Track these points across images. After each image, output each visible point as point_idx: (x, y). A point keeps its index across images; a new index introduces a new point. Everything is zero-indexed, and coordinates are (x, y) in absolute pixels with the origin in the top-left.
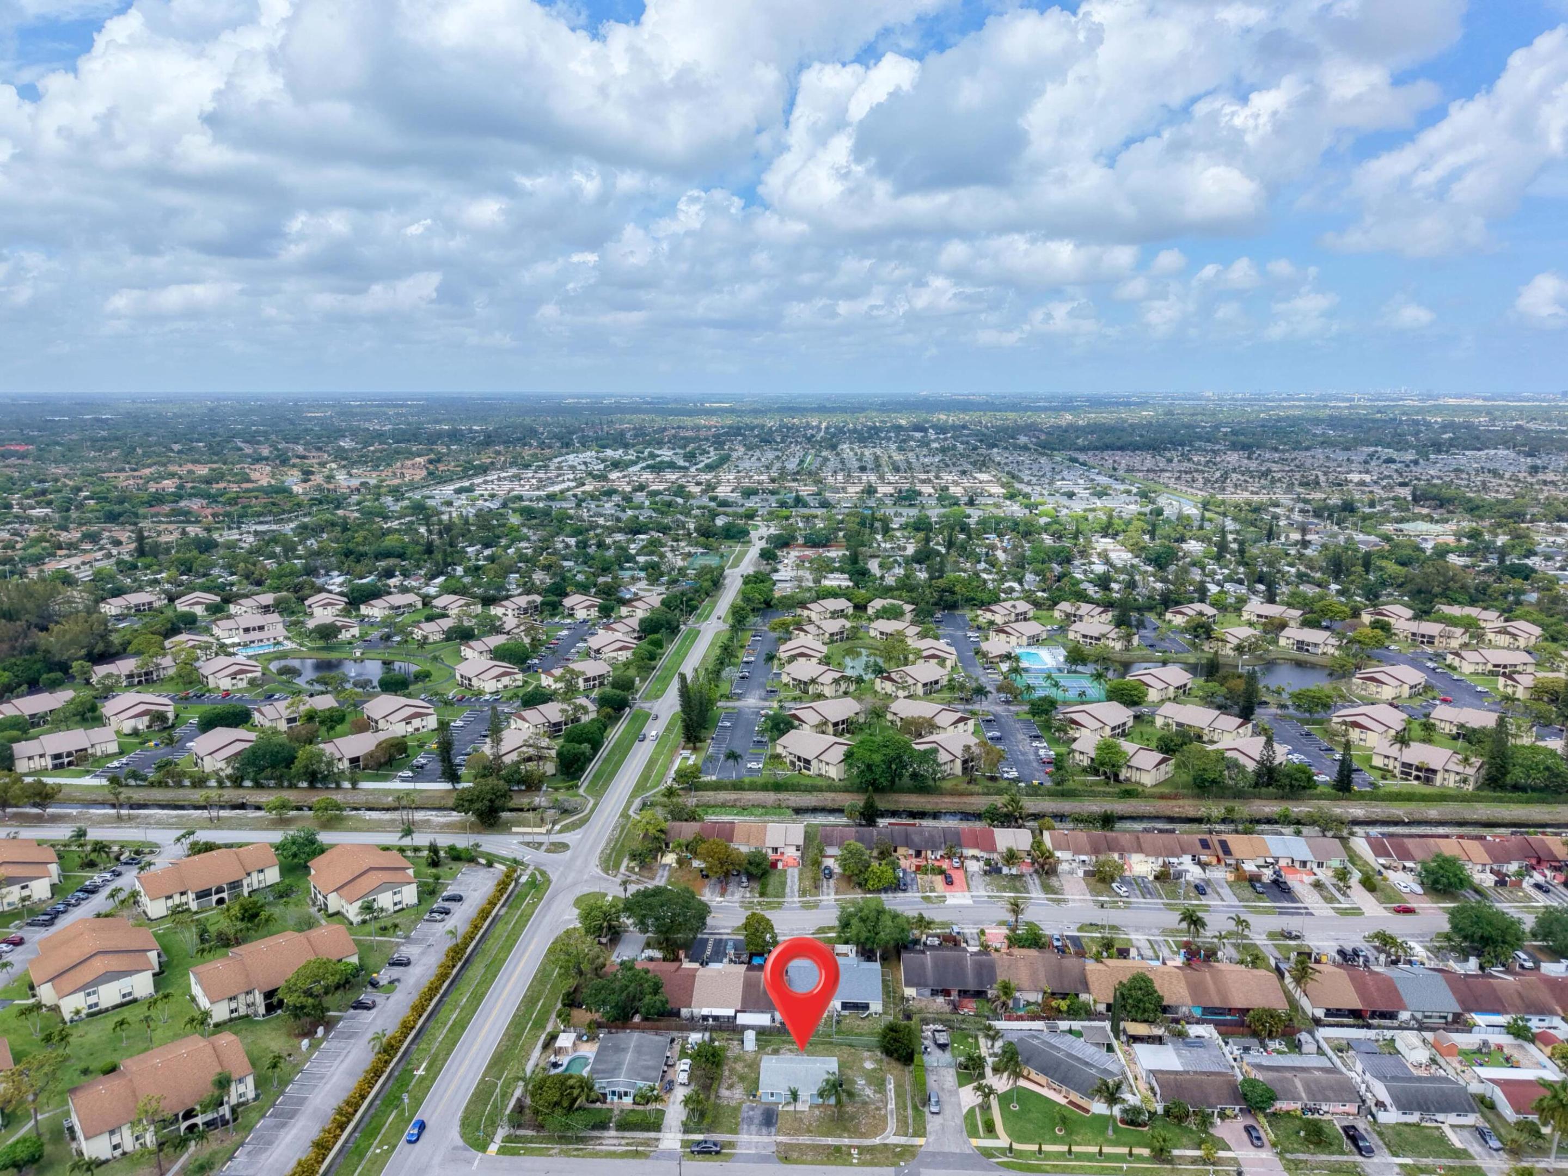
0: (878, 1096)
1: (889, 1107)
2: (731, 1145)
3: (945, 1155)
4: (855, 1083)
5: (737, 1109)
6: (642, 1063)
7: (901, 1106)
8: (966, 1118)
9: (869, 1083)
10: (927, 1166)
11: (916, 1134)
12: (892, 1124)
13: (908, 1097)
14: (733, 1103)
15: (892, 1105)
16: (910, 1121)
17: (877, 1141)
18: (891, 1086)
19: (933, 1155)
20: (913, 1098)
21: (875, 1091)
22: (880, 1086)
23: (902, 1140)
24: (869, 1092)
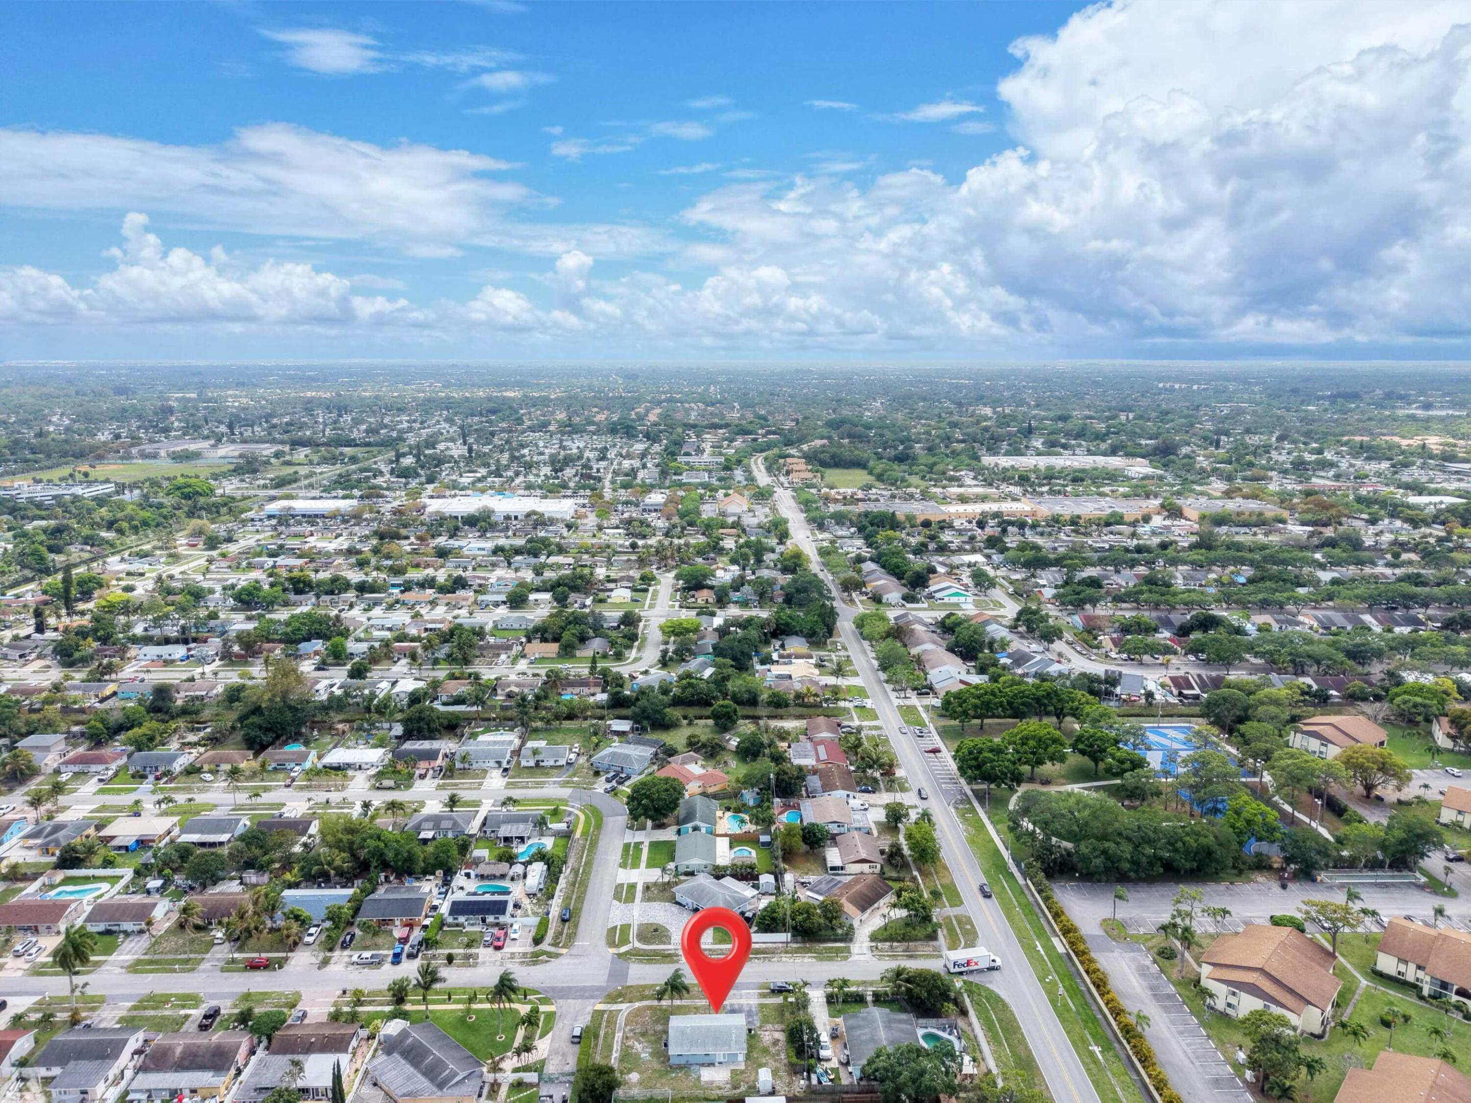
0: (630, 1043)
1: (621, 1034)
2: (763, 996)
3: (582, 997)
4: (651, 1054)
5: (765, 1020)
6: (866, 1030)
7: (610, 1036)
8: (551, 1029)
9: (637, 1055)
10: (599, 989)
11: (602, 1012)
12: (621, 1019)
13: (599, 1047)
14: (769, 1026)
15: (619, 1036)
16: (604, 1024)
17: (637, 1005)
18: (615, 1055)
19: (592, 997)
20: (596, 1045)
21: (632, 1048)
22: (627, 1055)
23: (615, 1007)
24: (638, 1047)
